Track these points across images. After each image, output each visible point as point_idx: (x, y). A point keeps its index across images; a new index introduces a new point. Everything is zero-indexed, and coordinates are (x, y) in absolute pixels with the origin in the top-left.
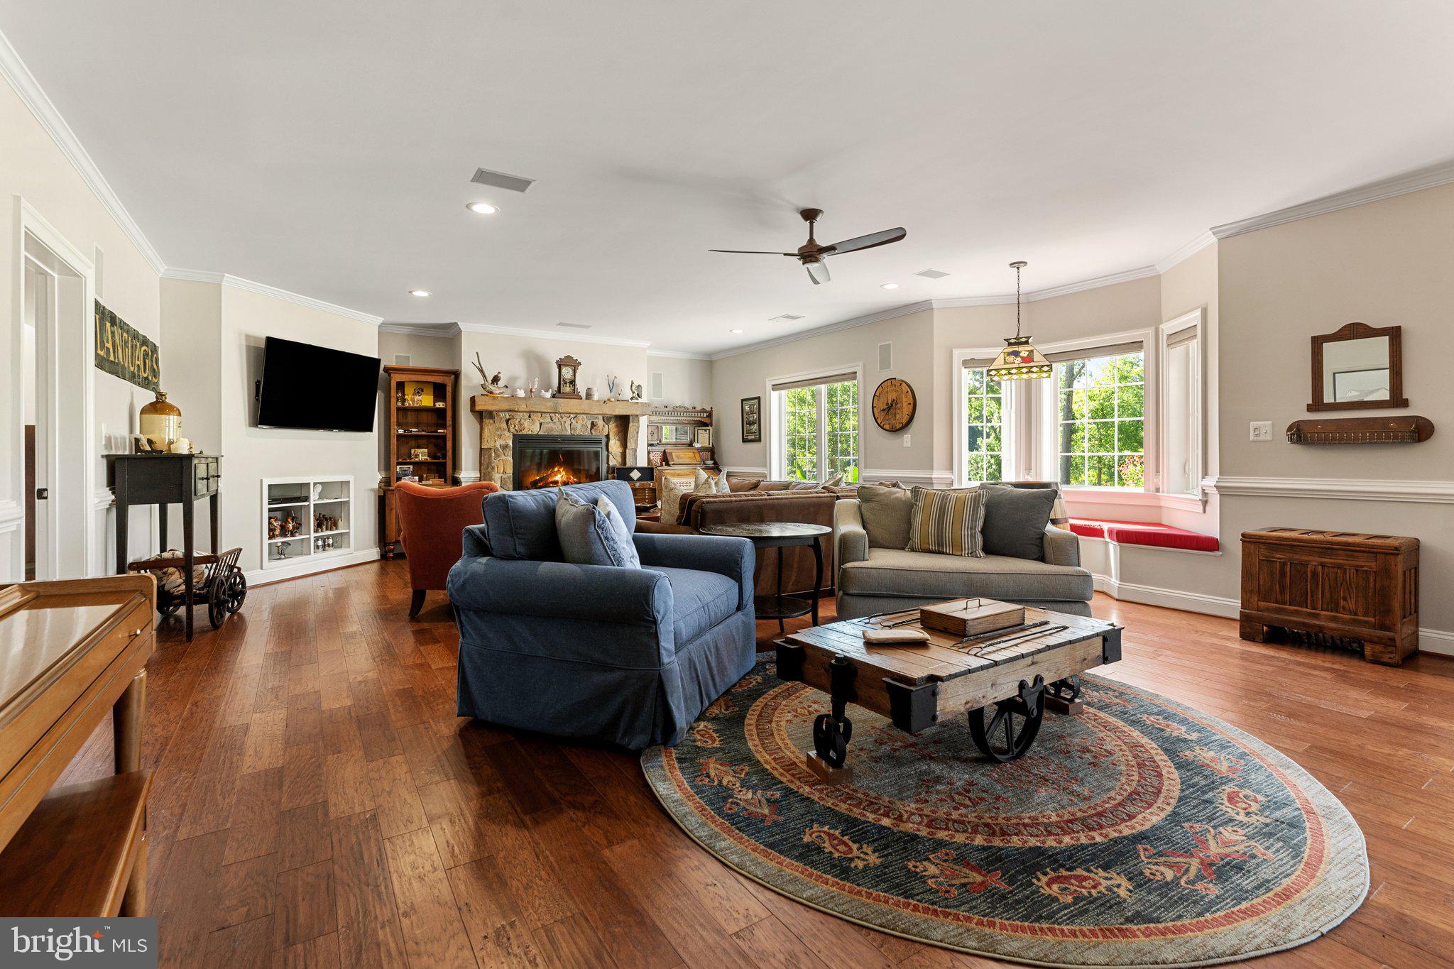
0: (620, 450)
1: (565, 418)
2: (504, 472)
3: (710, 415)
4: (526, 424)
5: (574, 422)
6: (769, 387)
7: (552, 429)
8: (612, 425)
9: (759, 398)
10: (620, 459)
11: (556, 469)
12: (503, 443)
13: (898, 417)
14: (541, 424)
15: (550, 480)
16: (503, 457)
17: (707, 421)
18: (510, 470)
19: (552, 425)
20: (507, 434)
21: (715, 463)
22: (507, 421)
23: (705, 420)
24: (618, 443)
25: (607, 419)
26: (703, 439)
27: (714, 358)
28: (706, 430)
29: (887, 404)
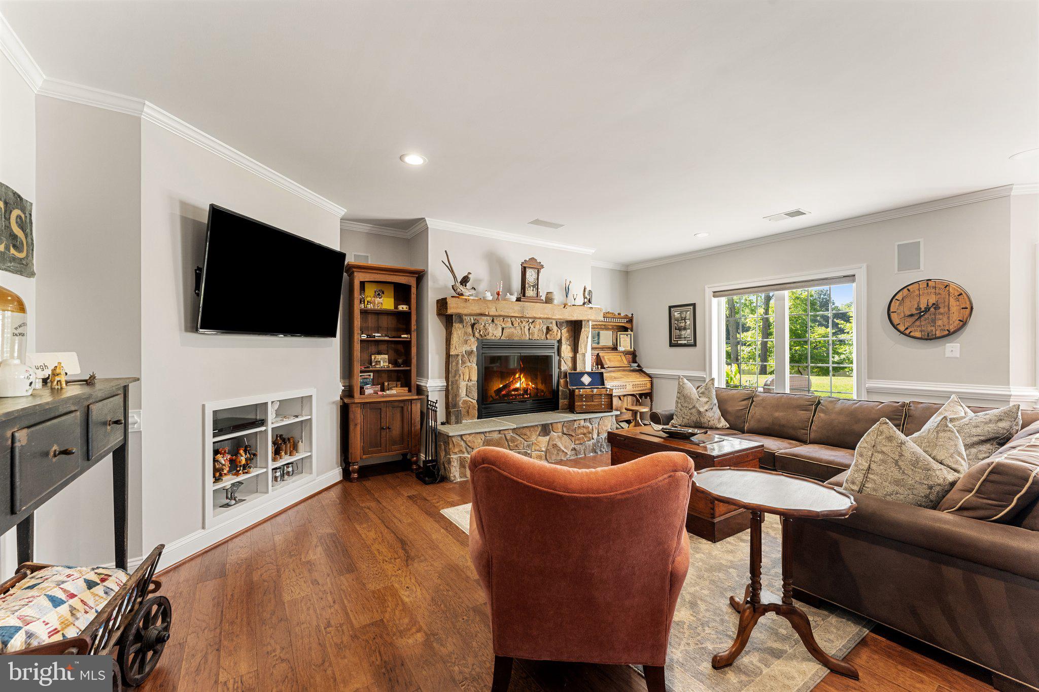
0: (571, 355)
1: (524, 323)
2: (470, 380)
3: (630, 321)
4: (491, 329)
5: (532, 327)
6: (709, 292)
7: (513, 334)
8: (564, 331)
9: (694, 305)
10: (570, 365)
11: (517, 376)
12: (468, 349)
13: (939, 323)
14: (503, 329)
15: (512, 387)
16: (469, 364)
17: (628, 325)
18: (475, 378)
19: (513, 330)
20: (473, 339)
21: (639, 366)
22: (473, 326)
23: (626, 326)
24: (569, 347)
25: (559, 324)
26: (625, 343)
27: (630, 269)
28: (627, 335)
29: (919, 308)
